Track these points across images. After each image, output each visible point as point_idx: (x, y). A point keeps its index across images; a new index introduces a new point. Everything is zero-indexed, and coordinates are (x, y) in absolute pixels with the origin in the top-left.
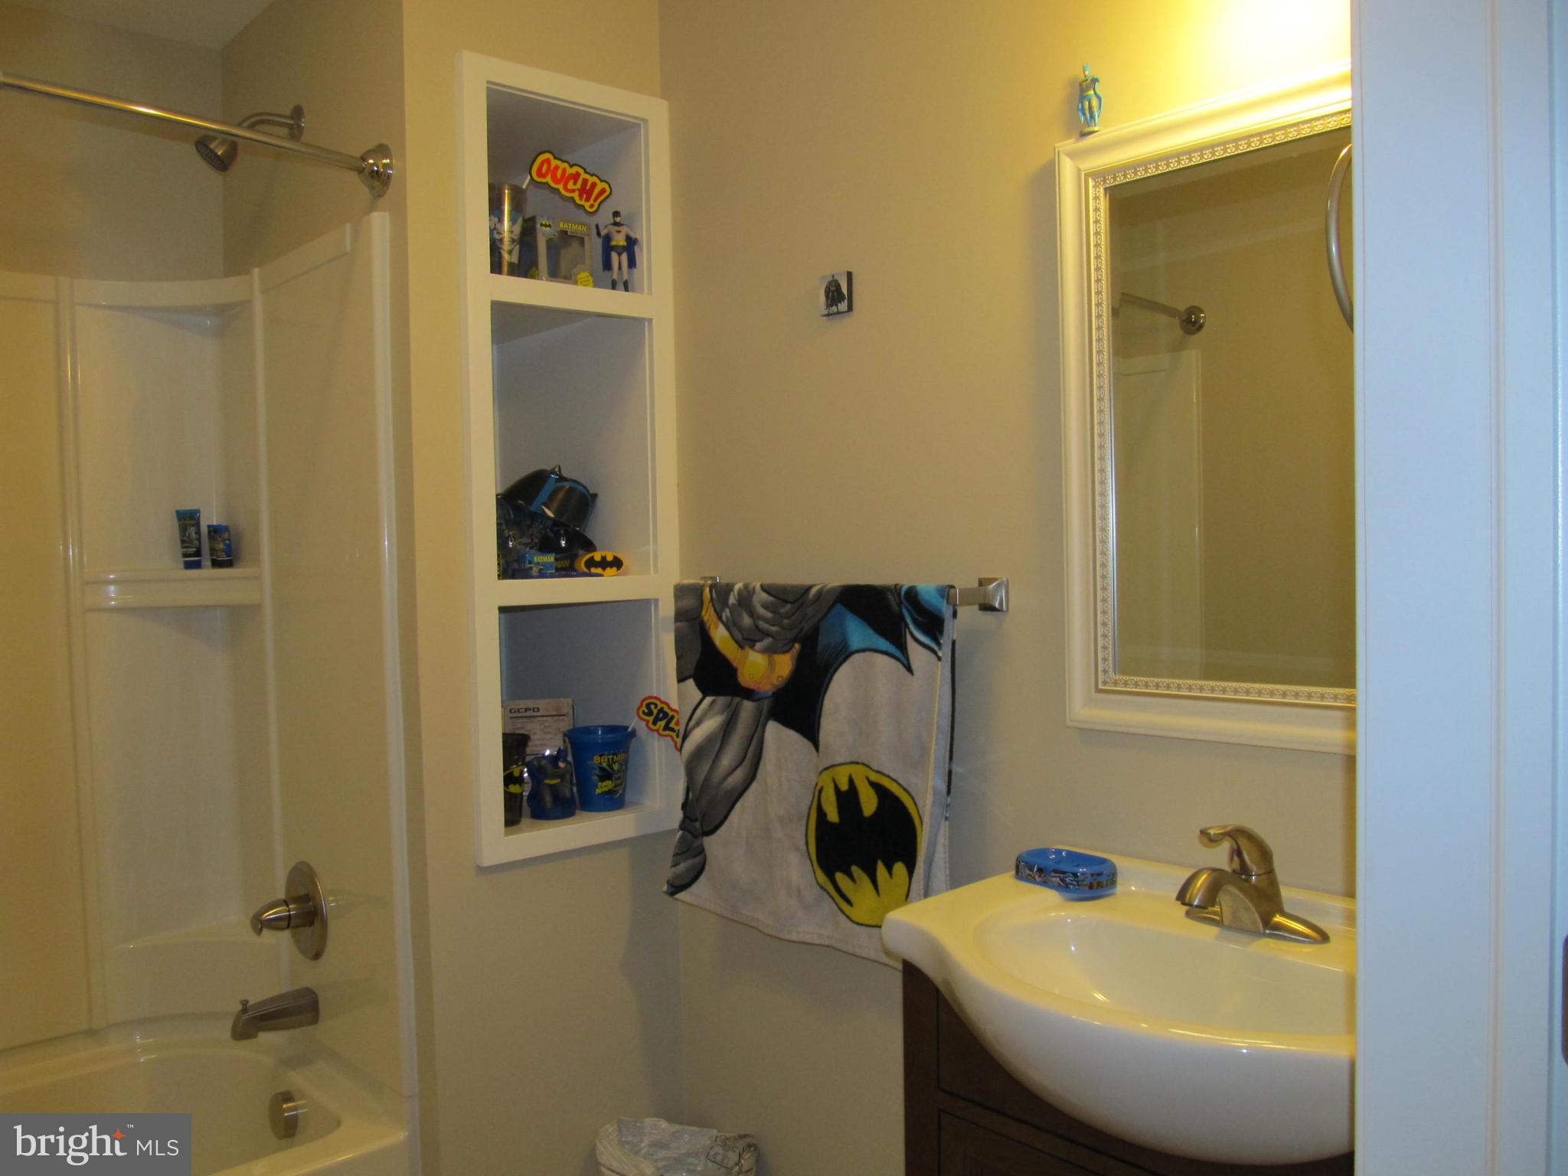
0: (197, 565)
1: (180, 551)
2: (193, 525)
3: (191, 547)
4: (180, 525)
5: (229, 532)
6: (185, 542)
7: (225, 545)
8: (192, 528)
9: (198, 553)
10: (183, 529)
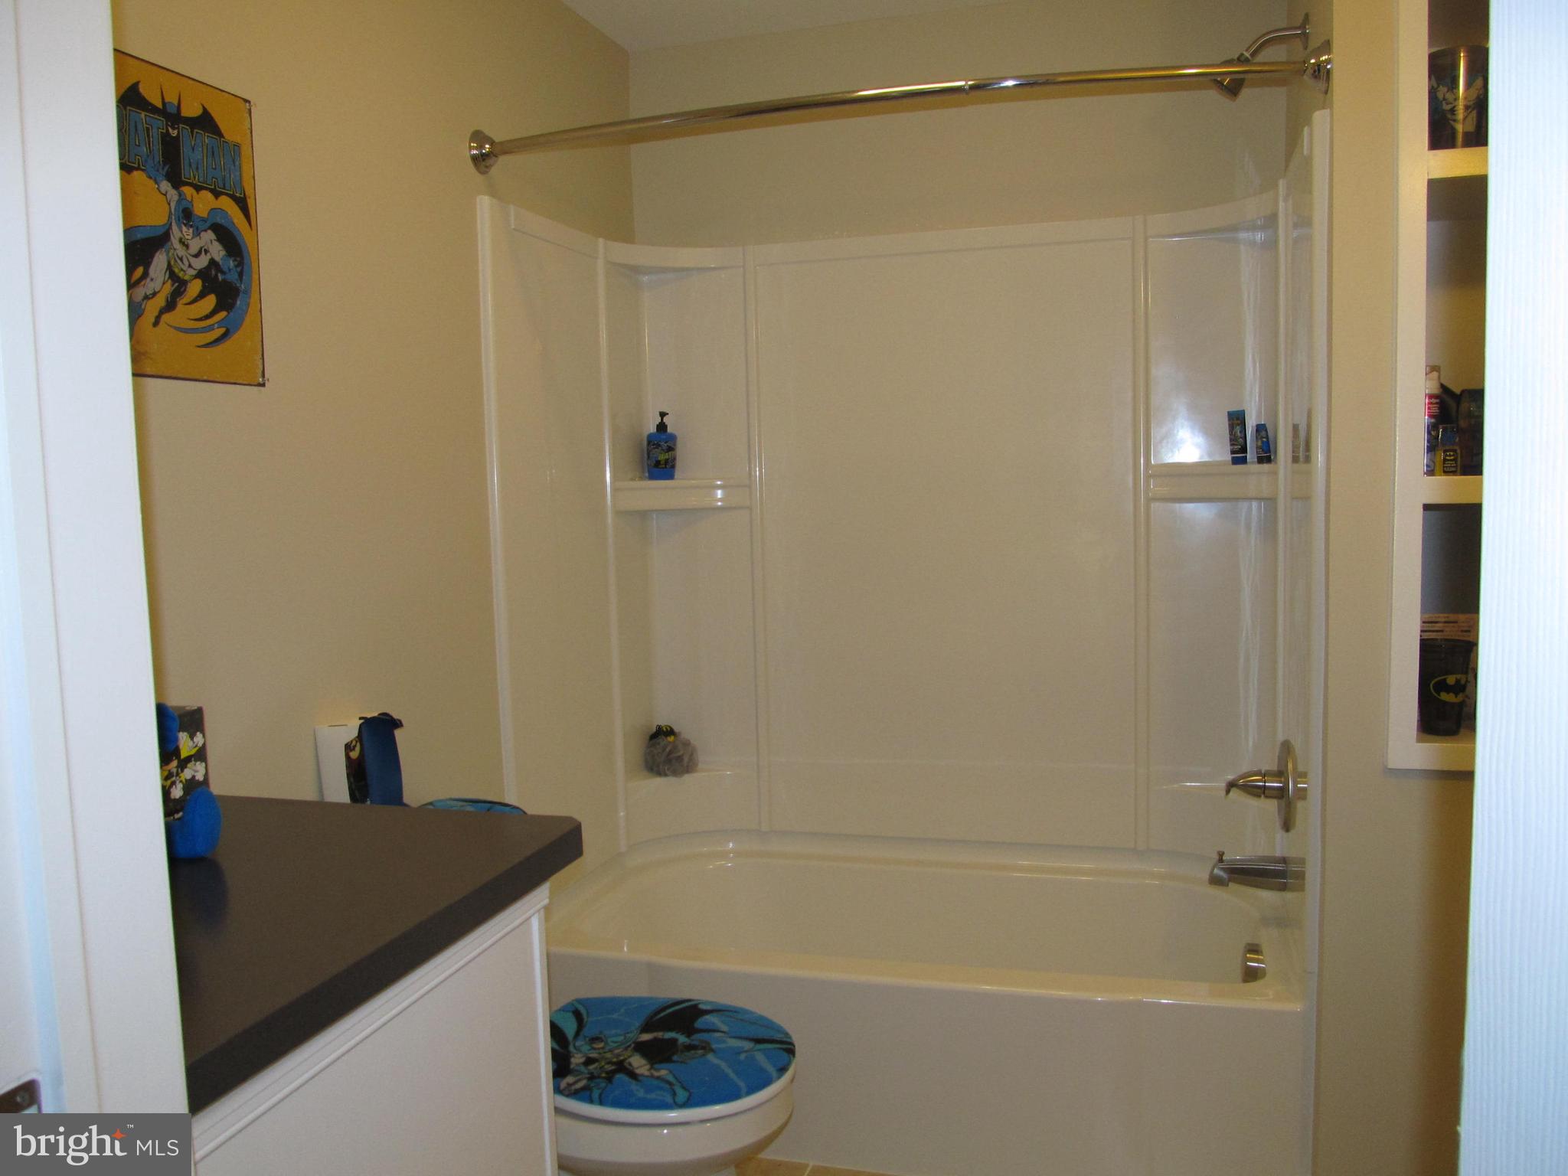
0: (1244, 461)
1: (1228, 448)
2: (1238, 425)
3: (1236, 445)
4: (1229, 425)
5: (1266, 430)
6: (1233, 440)
7: (1263, 442)
8: (1238, 427)
9: (1244, 450)
10: (1232, 427)
